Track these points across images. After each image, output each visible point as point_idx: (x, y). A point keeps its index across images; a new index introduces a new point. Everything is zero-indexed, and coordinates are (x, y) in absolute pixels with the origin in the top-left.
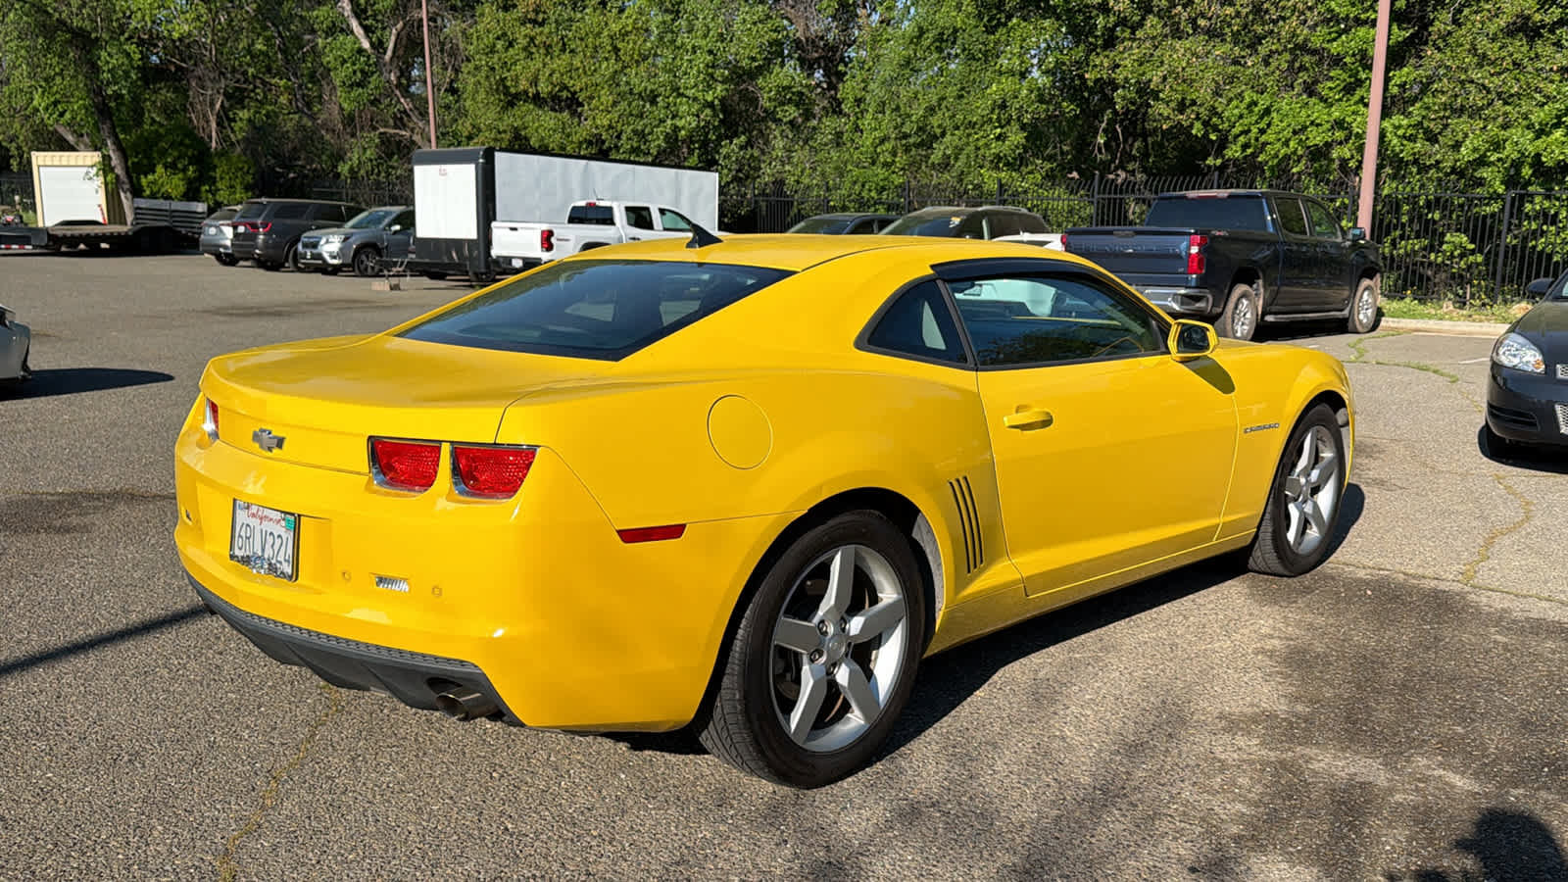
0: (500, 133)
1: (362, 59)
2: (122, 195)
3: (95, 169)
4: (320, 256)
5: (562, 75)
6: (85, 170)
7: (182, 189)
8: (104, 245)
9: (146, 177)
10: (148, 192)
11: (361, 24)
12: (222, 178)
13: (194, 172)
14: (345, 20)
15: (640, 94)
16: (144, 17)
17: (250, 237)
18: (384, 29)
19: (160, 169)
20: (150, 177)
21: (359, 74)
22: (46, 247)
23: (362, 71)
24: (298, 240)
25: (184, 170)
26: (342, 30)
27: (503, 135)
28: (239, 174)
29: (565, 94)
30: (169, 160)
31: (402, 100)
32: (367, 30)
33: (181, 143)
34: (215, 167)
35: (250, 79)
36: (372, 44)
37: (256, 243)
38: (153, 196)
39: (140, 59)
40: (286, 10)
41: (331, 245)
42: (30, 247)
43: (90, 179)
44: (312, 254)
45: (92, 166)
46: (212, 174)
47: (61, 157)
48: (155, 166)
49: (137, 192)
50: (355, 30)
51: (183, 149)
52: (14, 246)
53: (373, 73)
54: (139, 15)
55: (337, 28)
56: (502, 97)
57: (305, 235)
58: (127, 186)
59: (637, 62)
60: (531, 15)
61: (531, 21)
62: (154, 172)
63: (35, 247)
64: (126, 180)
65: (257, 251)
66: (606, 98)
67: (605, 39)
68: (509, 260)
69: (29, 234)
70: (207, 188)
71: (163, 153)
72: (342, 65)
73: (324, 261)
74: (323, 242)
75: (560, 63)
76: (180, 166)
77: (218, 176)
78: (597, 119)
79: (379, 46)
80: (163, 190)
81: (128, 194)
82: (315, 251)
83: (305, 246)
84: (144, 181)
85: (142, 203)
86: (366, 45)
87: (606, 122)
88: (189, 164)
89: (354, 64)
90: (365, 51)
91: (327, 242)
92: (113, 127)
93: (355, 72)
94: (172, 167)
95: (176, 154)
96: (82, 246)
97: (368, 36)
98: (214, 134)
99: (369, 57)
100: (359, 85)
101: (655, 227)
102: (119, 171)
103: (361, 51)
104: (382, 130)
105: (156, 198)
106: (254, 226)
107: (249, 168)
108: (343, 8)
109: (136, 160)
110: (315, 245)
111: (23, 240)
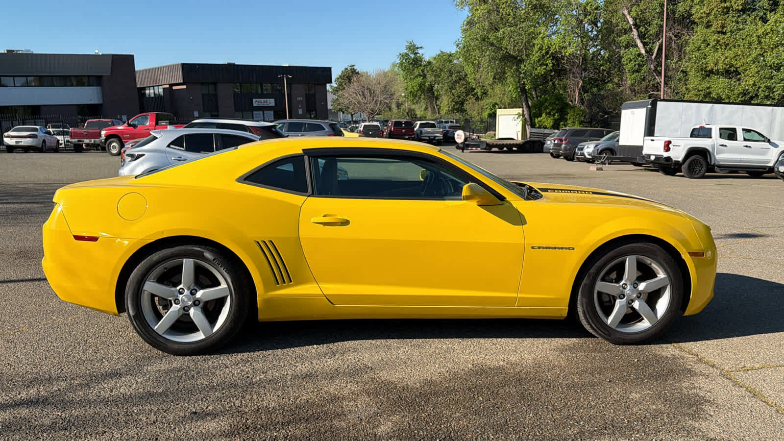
0: (699, 91)
1: (639, 59)
2: (527, 126)
3: (517, 116)
4: (583, 154)
5: (731, 59)
6: (513, 116)
7: (552, 124)
8: (514, 149)
9: (537, 118)
10: (537, 125)
11: (642, 42)
12: (570, 118)
13: (558, 116)
14: (634, 41)
15: (770, 66)
16: (556, 47)
17: (559, 145)
18: (653, 43)
19: (544, 115)
20: (539, 119)
21: (637, 66)
22: (485, 149)
23: (639, 65)
24: (576, 147)
25: (554, 115)
26: (632, 46)
27: (701, 92)
28: (578, 116)
29: (732, 69)
30: (548, 111)
31: (657, 77)
32: (645, 44)
33: (554, 103)
34: (568, 113)
35: (601, 71)
36: (646, 52)
37: (561, 148)
38: (540, 127)
39: (552, 66)
40: (612, 38)
41: (589, 149)
42: (479, 149)
43: (515, 120)
44: (581, 153)
45: (516, 115)
46: (566, 117)
47: (510, 111)
48: (542, 113)
49: (533, 125)
50: (639, 45)
51: (555, 106)
52: (474, 149)
53: (644, 65)
54: (554, 46)
55: (630, 45)
56: (703, 73)
57: (581, 144)
58: (529, 123)
59: (772, 48)
60: (720, 30)
61: (719, 32)
62: (541, 116)
63: (481, 149)
64: (530, 121)
65: (561, 152)
66: (754, 69)
67: (755, 38)
68: (649, 156)
69: (480, 143)
70: (563, 123)
71: (546, 108)
72: (630, 62)
73: (585, 156)
74: (586, 147)
75: (730, 54)
76: (552, 113)
77: (568, 117)
78: (747, 82)
79: (649, 52)
80: (544, 124)
81: (529, 127)
82: (582, 152)
83: (579, 149)
84: (536, 121)
85: (534, 130)
86: (643, 51)
87: (751, 83)
88: (556, 112)
89: (635, 61)
90: (642, 54)
91: (588, 147)
92: (527, 97)
93: (635, 65)
94: (549, 114)
95: (551, 108)
96: (505, 149)
97: (644, 47)
98: (577, 98)
99: (643, 58)
100: (638, 71)
101: (738, 139)
102: (527, 116)
103: (640, 55)
104: (651, 93)
105: (541, 128)
106: (561, 140)
107: (583, 114)
108: (633, 35)
109: (535, 111)
110: (582, 149)
111: (477, 146)
